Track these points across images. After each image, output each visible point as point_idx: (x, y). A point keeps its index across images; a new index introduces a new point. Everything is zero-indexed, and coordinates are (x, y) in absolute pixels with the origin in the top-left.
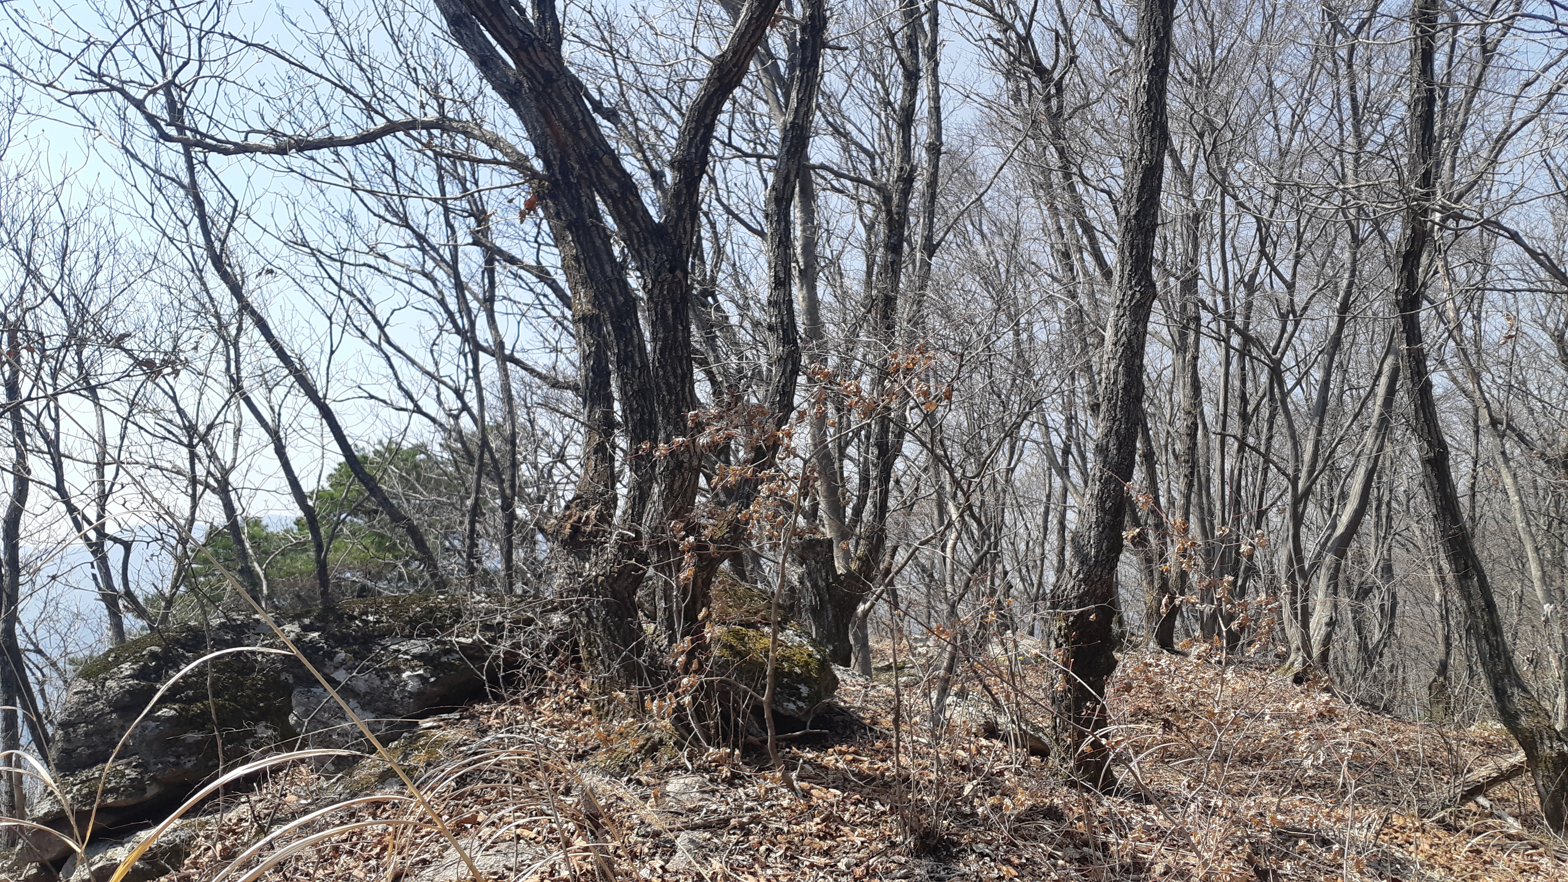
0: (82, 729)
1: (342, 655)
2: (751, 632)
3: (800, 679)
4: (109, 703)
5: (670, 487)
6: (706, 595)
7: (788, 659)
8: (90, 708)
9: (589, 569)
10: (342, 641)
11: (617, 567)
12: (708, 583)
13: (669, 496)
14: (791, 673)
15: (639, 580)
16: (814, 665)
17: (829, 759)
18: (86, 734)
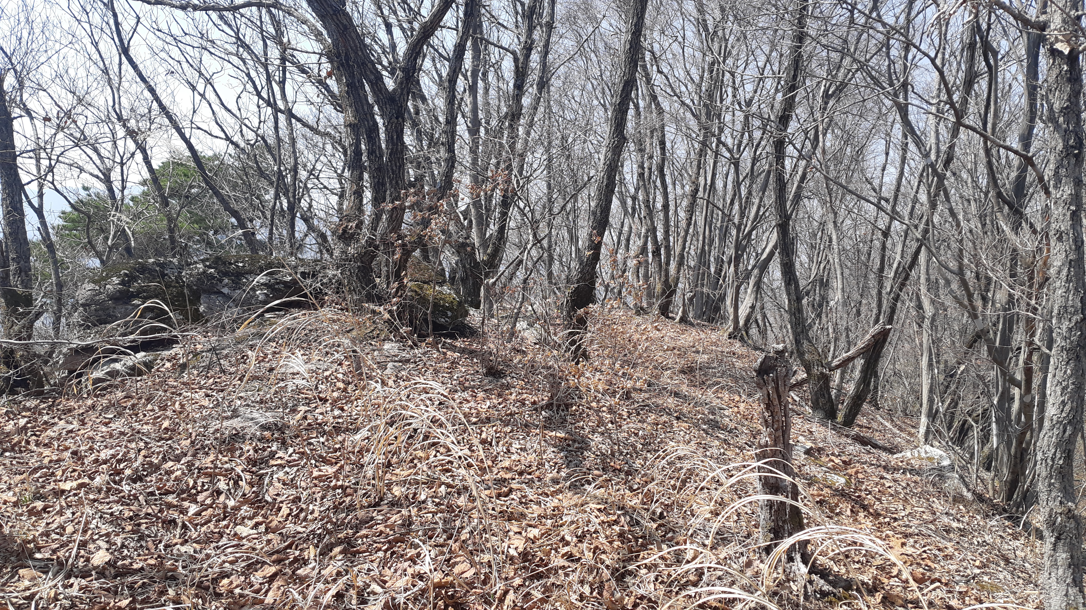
0: (93, 307)
1: (226, 281)
2: (426, 286)
3: (448, 309)
4: (108, 296)
5: (391, 216)
6: (405, 266)
7: (443, 299)
8: (97, 298)
9: (351, 250)
10: (226, 274)
11: (364, 250)
12: (406, 261)
13: (390, 220)
14: (443, 306)
15: (374, 257)
16: (455, 303)
17: (458, 344)
18: (96, 310)
